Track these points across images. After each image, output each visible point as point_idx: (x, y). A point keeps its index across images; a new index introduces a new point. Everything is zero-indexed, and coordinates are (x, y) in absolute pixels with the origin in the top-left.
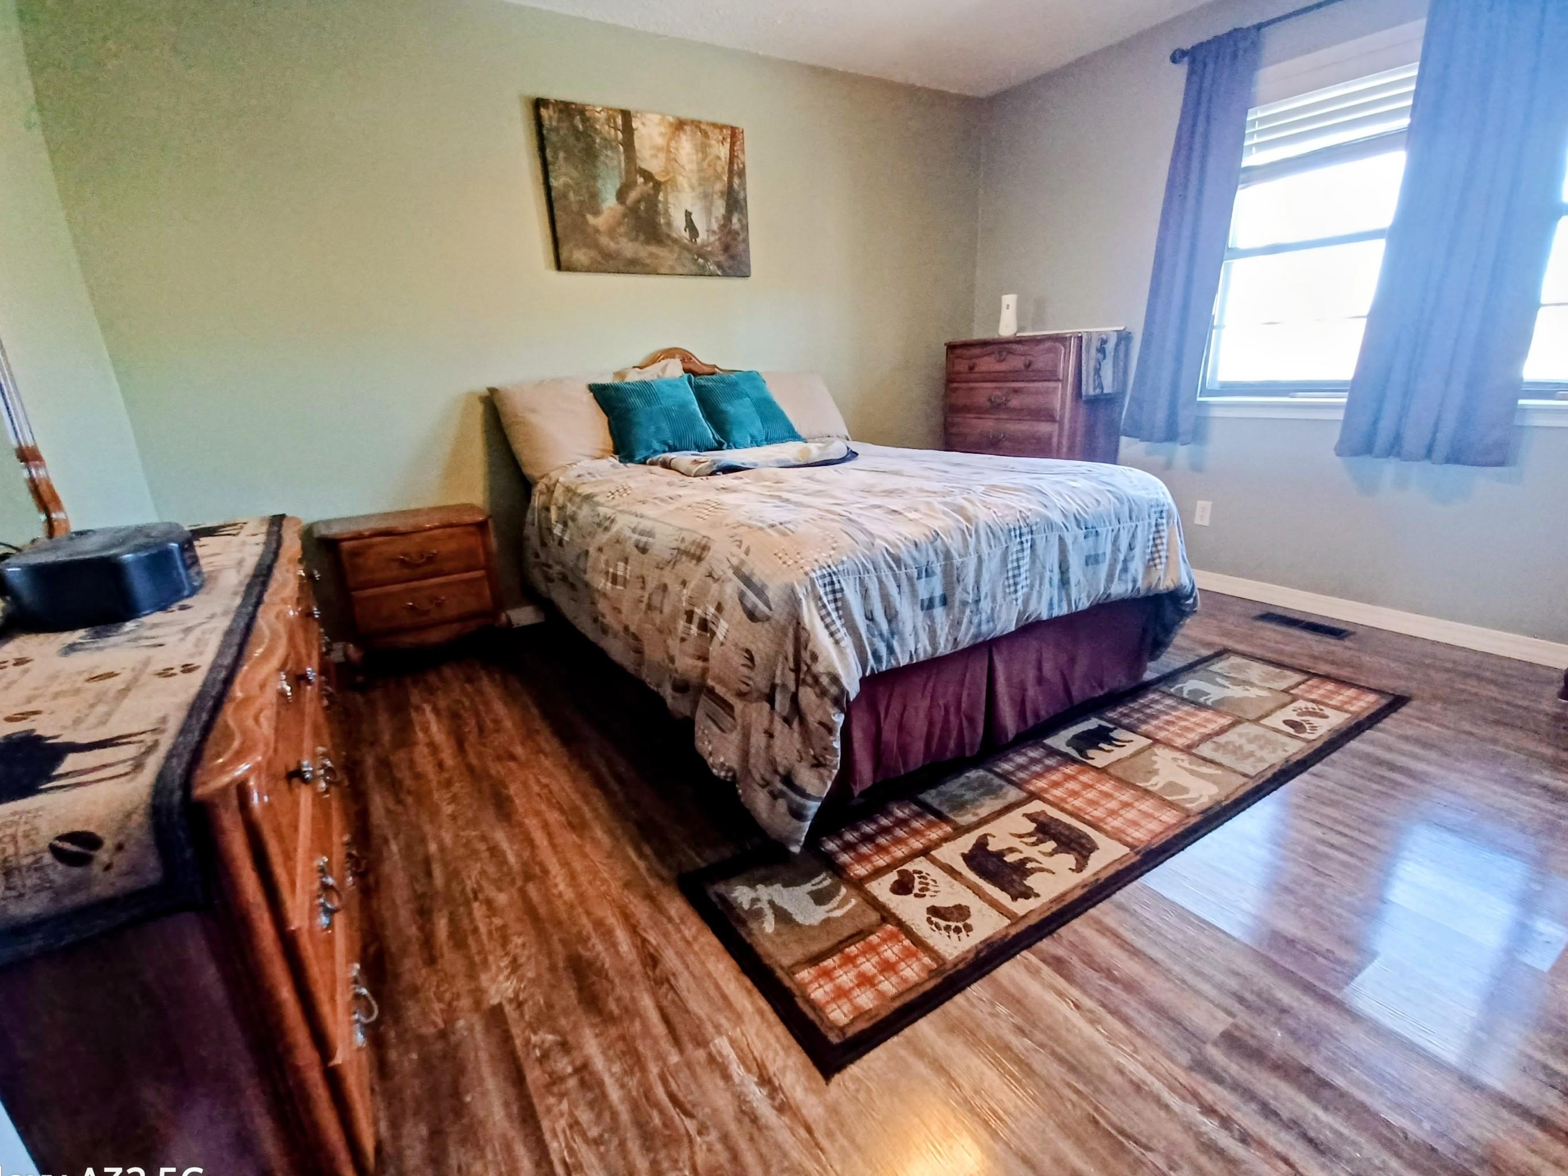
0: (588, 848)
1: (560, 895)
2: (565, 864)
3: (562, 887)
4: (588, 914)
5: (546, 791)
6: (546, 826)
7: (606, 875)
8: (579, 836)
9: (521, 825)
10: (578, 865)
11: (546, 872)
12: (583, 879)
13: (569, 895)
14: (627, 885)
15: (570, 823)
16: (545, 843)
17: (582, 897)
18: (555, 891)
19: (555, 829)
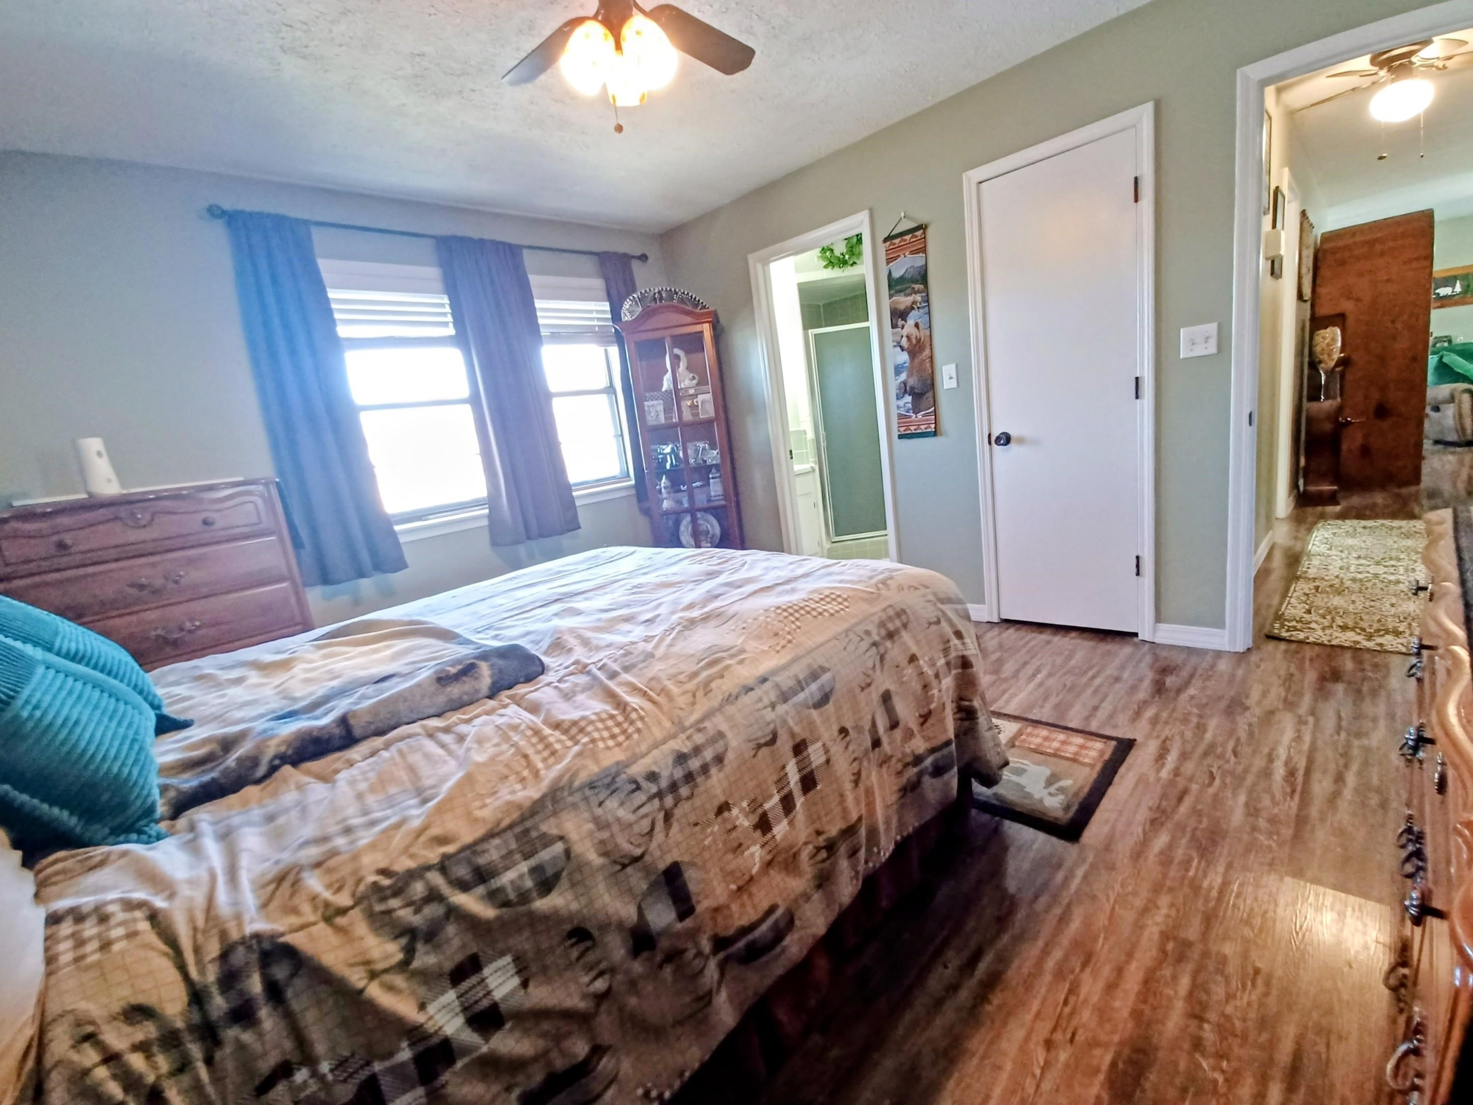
0: (1102, 920)
1: (1172, 905)
2: (1139, 926)
3: (1164, 911)
4: (1165, 876)
5: (1058, 1036)
6: (1111, 987)
7: (1117, 887)
8: (1095, 939)
9: (1136, 1014)
10: (1128, 916)
11: (1165, 936)
12: (1139, 903)
13: (1164, 901)
14: (1112, 868)
15: (1084, 965)
16: (1134, 965)
17: (1157, 889)
18: (1173, 912)
19: (1106, 971)
